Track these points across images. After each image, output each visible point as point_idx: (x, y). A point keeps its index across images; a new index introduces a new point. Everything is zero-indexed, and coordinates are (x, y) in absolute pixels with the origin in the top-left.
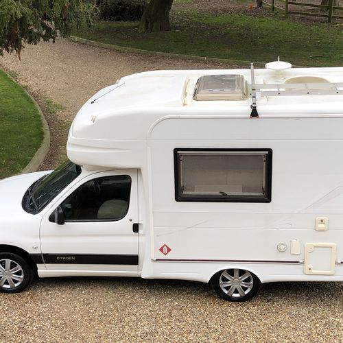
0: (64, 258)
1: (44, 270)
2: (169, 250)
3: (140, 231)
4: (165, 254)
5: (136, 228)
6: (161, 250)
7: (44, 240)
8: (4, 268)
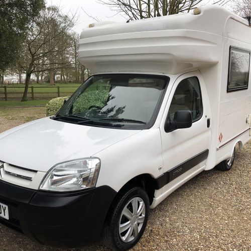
0: (177, 171)
1: (160, 195)
3: (210, 126)
4: (220, 142)
8: (132, 212)
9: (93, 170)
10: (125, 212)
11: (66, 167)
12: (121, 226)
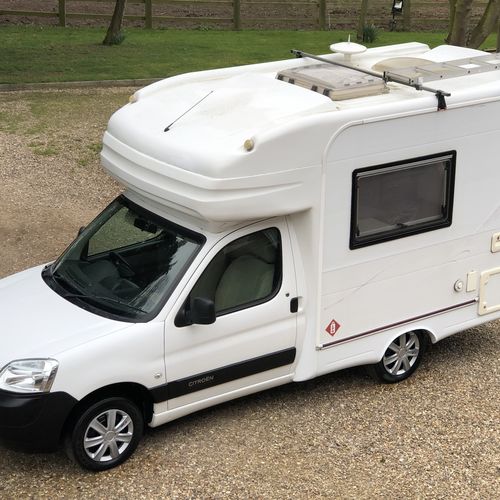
0: (199, 381)
1: (163, 413)
2: (338, 326)
3: (300, 309)
4: (332, 335)
5: (294, 305)
6: (328, 330)
7: (171, 360)
8: (106, 426)
9: (48, 374)
10: (94, 424)
11: (23, 365)
12: (87, 440)
